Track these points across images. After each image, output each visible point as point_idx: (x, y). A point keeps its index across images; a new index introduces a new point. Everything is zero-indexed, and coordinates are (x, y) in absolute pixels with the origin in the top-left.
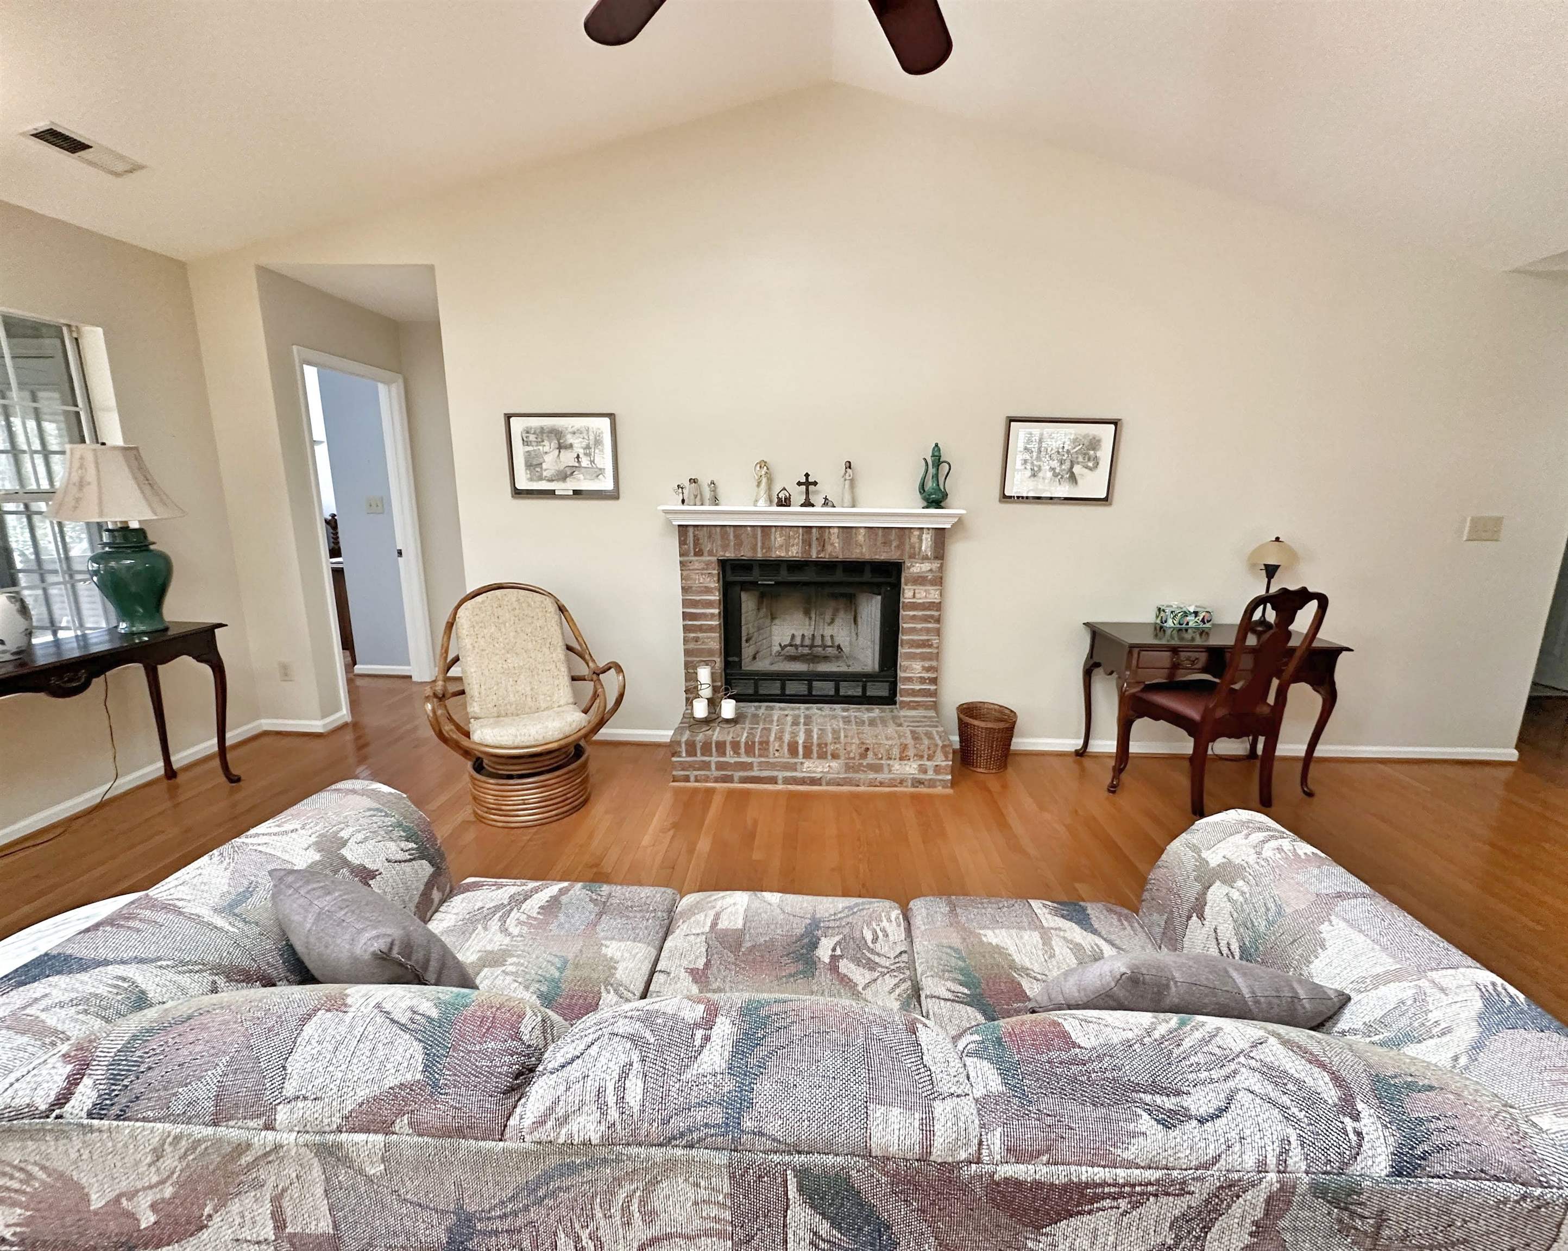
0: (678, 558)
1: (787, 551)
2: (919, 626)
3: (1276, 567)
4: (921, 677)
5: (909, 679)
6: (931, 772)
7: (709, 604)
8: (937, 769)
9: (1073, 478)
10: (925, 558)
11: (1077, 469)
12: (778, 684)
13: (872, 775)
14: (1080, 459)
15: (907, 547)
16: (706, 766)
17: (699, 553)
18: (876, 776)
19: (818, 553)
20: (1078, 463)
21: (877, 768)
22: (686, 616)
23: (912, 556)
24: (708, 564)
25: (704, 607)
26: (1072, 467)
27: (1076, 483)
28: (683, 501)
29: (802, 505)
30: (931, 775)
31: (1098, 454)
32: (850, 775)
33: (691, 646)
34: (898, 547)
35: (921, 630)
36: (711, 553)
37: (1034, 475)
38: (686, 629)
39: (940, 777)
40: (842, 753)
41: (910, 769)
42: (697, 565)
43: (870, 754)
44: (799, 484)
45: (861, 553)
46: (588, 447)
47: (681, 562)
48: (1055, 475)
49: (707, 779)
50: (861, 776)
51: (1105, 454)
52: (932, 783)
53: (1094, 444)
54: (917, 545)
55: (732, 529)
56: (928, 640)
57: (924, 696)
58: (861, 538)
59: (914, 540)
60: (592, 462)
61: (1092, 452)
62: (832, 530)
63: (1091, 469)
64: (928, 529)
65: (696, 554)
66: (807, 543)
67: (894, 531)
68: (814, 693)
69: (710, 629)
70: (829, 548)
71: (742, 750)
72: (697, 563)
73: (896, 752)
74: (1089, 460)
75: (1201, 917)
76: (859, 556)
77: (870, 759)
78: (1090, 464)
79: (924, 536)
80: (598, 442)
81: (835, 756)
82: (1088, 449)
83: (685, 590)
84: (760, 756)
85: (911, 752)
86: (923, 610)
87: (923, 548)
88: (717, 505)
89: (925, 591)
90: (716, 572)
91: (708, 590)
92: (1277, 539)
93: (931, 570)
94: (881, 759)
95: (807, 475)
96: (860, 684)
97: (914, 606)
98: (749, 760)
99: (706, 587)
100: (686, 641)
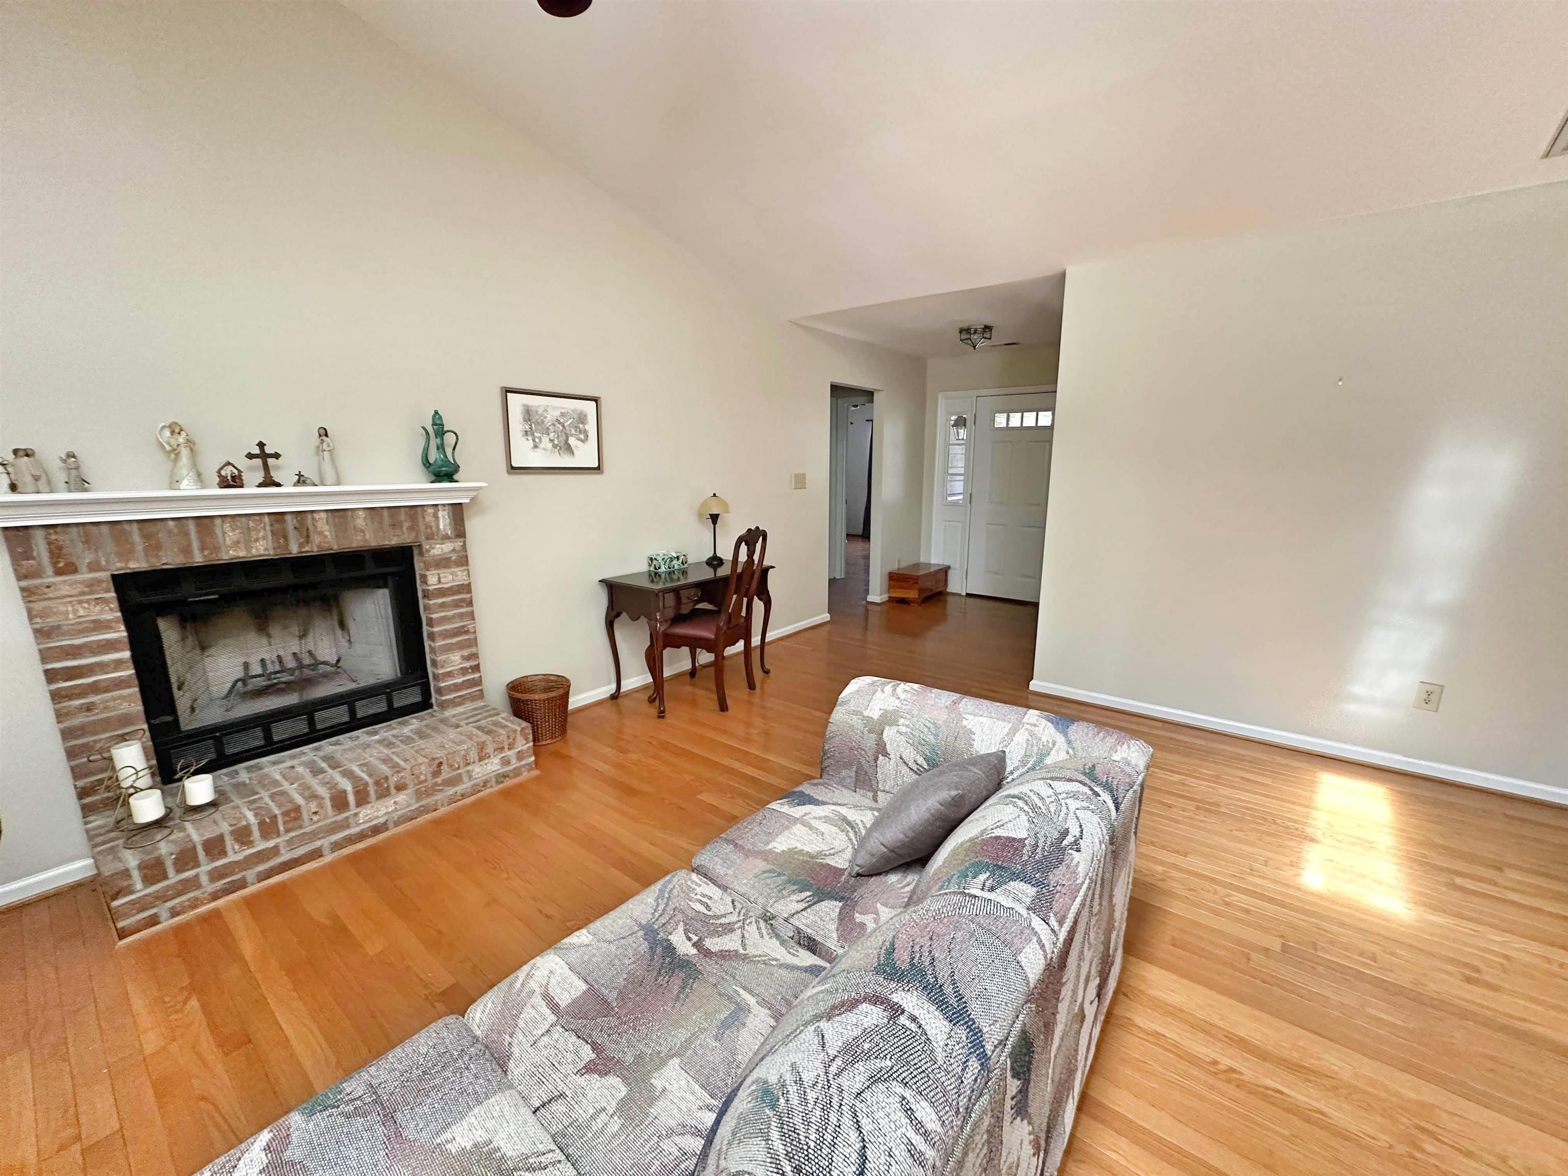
0: (14, 584)
1: (248, 548)
2: (450, 613)
3: (717, 515)
4: (462, 668)
5: (449, 674)
6: (513, 761)
7: (110, 646)
8: (520, 756)
9: (569, 449)
10: (446, 538)
11: (572, 441)
12: (259, 732)
13: (450, 791)
14: (573, 432)
15: (422, 527)
16: (194, 883)
17: (69, 568)
18: (456, 789)
19: (301, 545)
20: (572, 435)
21: (455, 781)
22: (51, 676)
23: (430, 537)
24: (92, 585)
25: (94, 653)
26: (567, 439)
27: (573, 454)
28: (13, 488)
29: (260, 485)
30: (515, 764)
31: (587, 427)
32: (424, 802)
33: (81, 719)
34: (411, 528)
35: (453, 617)
36: (94, 567)
37: (536, 447)
38: (61, 696)
39: (523, 763)
40: (409, 781)
41: (493, 765)
42: (65, 590)
43: (445, 767)
44: (250, 456)
45: (365, 540)
47: (22, 590)
48: (555, 446)
49: (196, 902)
50: (439, 797)
51: (591, 427)
52: (517, 772)
53: (582, 418)
54: (433, 524)
56: (464, 626)
57: (468, 688)
58: (360, 522)
59: (429, 519)
61: (581, 426)
62: (315, 515)
63: (583, 441)
64: (444, 505)
65: (59, 572)
66: (280, 534)
67: (403, 510)
68: (319, 727)
69: (119, 684)
70: (316, 539)
71: (256, 833)
72: (64, 584)
73: (473, 755)
74: (580, 432)
75: (886, 754)
76: (362, 544)
77: (446, 773)
78: (582, 436)
79: (440, 514)
81: (400, 788)
82: (578, 423)
83: (41, 634)
84: (288, 831)
85: (490, 749)
86: (453, 594)
87: (441, 527)
88: (86, 490)
89: (452, 574)
90: (110, 595)
91: (99, 626)
92: (714, 495)
93: (454, 550)
94: (458, 768)
95: (261, 445)
96: (384, 697)
97: (442, 593)
98: (271, 844)
99: (94, 621)
100: (60, 716)
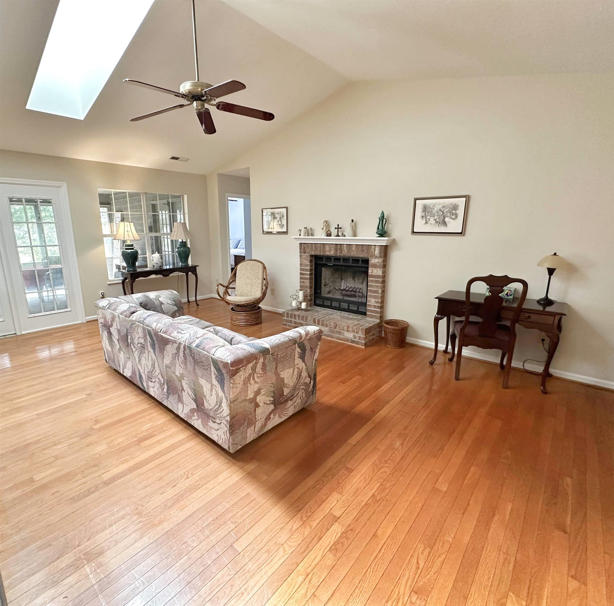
0: (299, 254)
1: (330, 253)
2: (374, 284)
3: (554, 270)
4: (374, 305)
5: (370, 305)
6: (357, 338)
8: (360, 338)
9: (445, 223)
10: (376, 257)
11: (447, 219)
13: (338, 335)
14: (448, 215)
15: (370, 252)
16: (291, 322)
17: (305, 253)
18: (339, 336)
19: (340, 254)
20: (447, 217)
21: (340, 333)
22: (301, 274)
23: (372, 256)
24: (307, 256)
25: (306, 271)
26: (444, 218)
27: (446, 226)
28: (300, 235)
29: (336, 236)
30: (357, 340)
31: (457, 212)
32: (331, 334)
33: (302, 284)
34: (367, 252)
35: (374, 286)
36: (308, 253)
37: (426, 223)
38: (301, 278)
39: (360, 341)
40: (329, 325)
41: (350, 335)
42: (304, 257)
43: (337, 327)
44: (336, 228)
45: (354, 254)
46: (280, 218)
47: (300, 255)
48: (436, 222)
50: (335, 335)
51: (461, 212)
52: (357, 343)
53: (455, 207)
54: (373, 252)
55: (314, 244)
56: (377, 290)
58: (354, 248)
59: (372, 250)
60: (281, 222)
61: (454, 211)
62: (344, 245)
63: (453, 219)
64: (378, 245)
66: (336, 250)
67: (365, 246)
68: (341, 307)
69: (307, 279)
70: (343, 252)
71: (300, 318)
72: (304, 255)
73: (346, 328)
74: (453, 215)
76: (353, 255)
77: (337, 329)
78: (453, 217)
79: (376, 248)
80: (283, 216)
81: (327, 326)
82: (452, 210)
83: (301, 265)
84: (305, 321)
85: (350, 329)
86: (376, 278)
87: (376, 253)
88: (313, 236)
89: (377, 270)
90: (309, 259)
91: (307, 265)
92: (555, 254)
93: (378, 262)
94: (341, 330)
95: (338, 225)
96: (356, 306)
97: (372, 276)
98: (302, 322)
100: (300, 282)
